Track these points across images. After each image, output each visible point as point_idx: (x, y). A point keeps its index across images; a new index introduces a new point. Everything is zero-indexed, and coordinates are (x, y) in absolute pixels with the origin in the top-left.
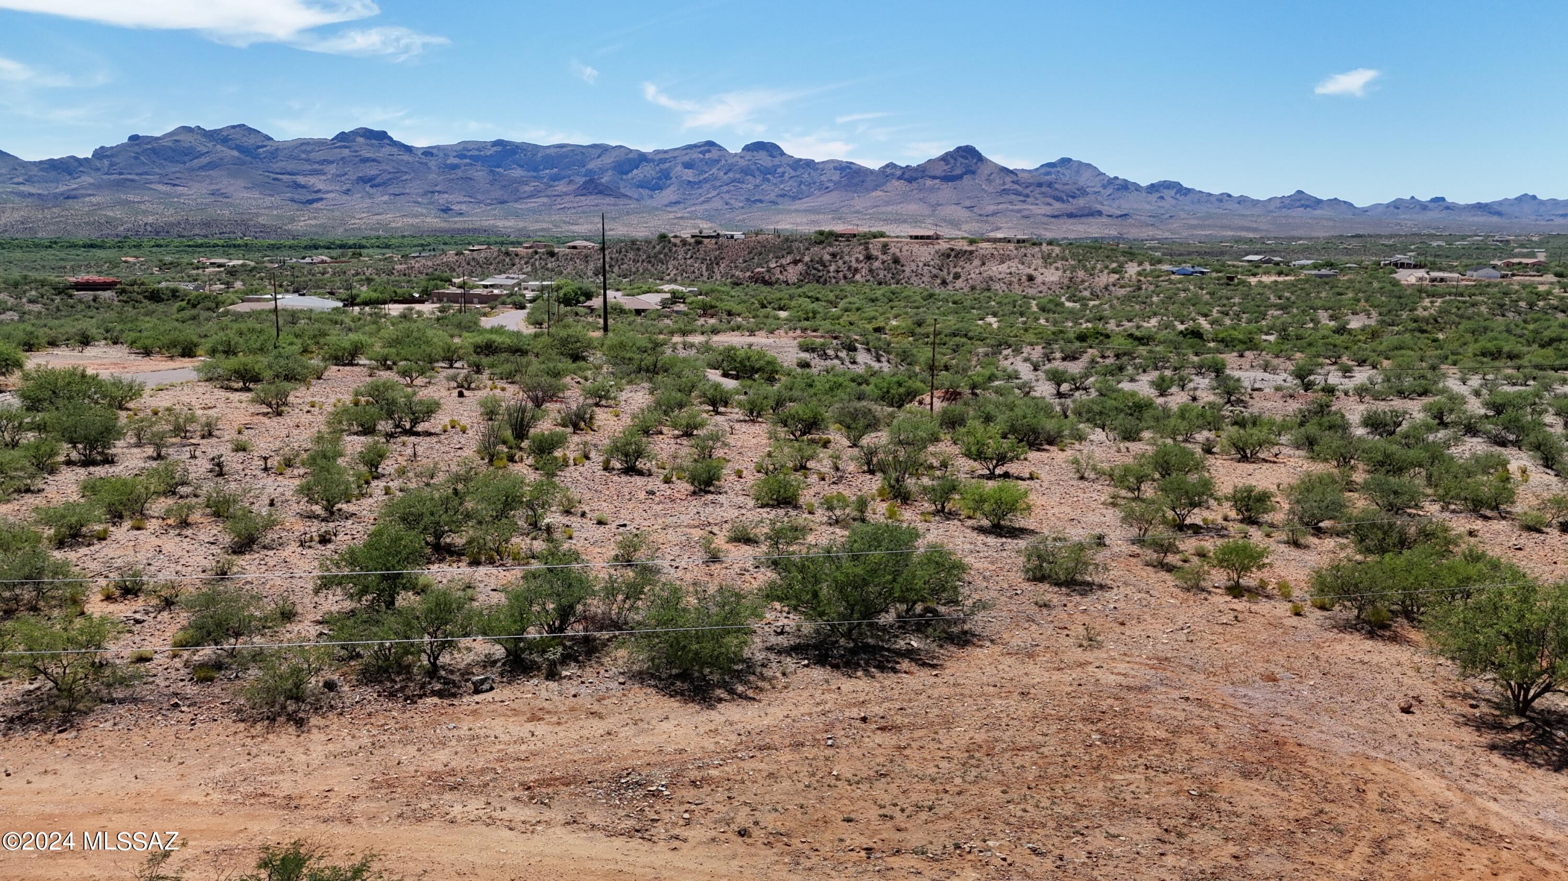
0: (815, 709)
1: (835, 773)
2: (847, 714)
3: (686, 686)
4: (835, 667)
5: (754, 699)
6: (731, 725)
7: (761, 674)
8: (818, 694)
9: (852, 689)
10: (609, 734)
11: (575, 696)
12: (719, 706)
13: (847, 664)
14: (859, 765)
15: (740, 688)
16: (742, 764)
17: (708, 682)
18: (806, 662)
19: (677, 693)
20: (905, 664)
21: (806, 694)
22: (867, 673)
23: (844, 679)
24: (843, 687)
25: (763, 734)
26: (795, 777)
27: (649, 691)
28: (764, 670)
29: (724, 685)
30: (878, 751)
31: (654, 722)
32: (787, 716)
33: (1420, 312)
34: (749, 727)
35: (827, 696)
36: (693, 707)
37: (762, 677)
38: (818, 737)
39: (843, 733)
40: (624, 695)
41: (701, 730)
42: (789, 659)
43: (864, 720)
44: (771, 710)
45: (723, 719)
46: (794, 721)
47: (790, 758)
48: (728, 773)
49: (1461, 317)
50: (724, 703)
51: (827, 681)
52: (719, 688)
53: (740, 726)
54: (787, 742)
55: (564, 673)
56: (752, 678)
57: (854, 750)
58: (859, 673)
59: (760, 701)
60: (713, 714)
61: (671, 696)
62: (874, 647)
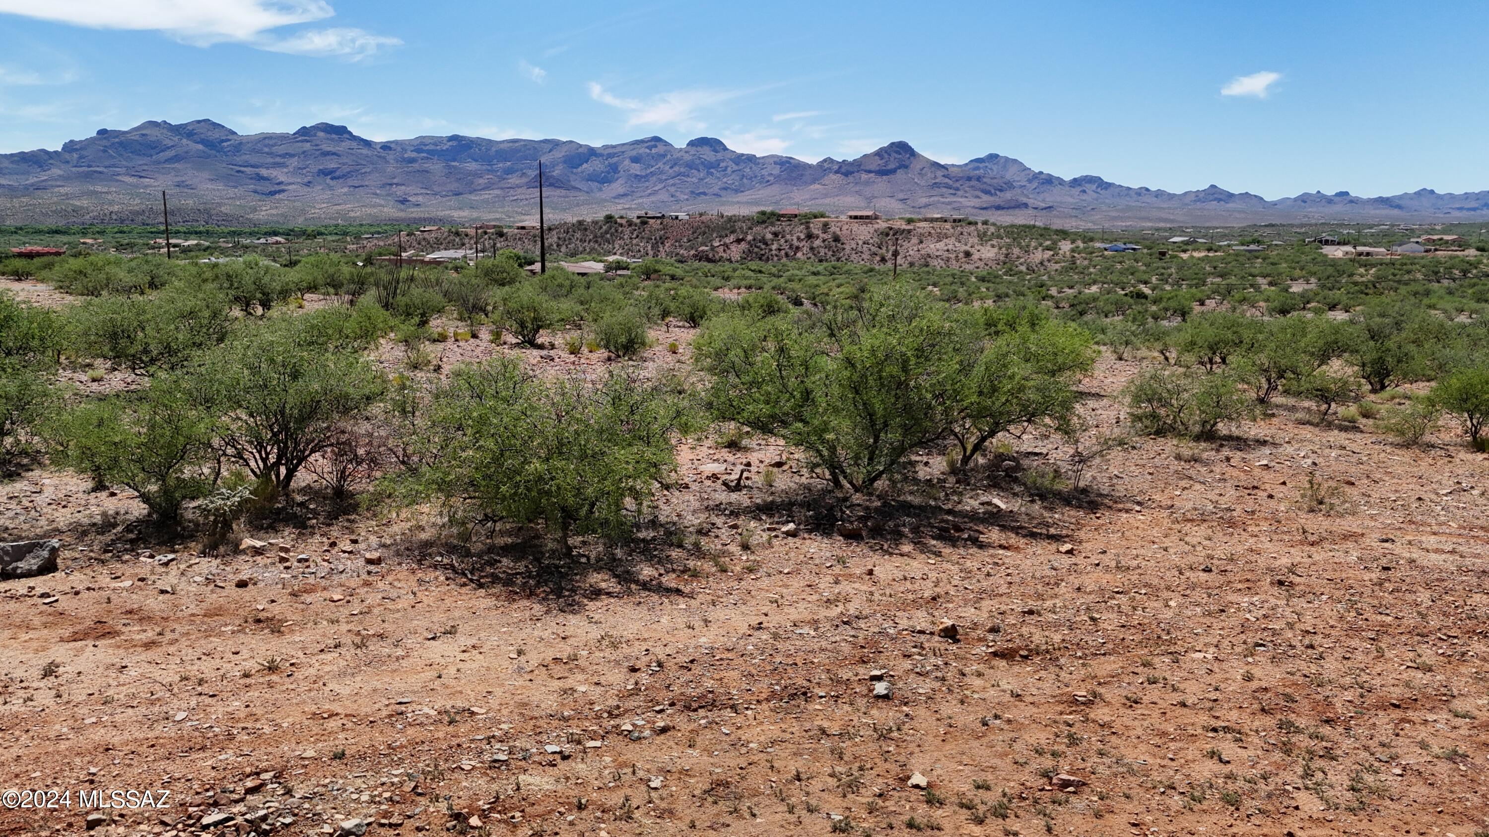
0: (823, 613)
1: (918, 779)
2: (904, 623)
3: (521, 567)
4: (852, 536)
5: (678, 592)
6: (615, 646)
7: (697, 545)
8: (824, 583)
9: (899, 575)
10: (272, 668)
11: (242, 584)
12: (591, 605)
13: (877, 532)
14: (979, 750)
15: (647, 572)
16: (631, 753)
17: (575, 561)
18: (791, 526)
19: (495, 579)
20: (994, 535)
21: (797, 583)
22: (922, 548)
23: (876, 558)
24: (877, 571)
25: (697, 669)
26: (797, 797)
27: (431, 575)
28: (703, 541)
29: (610, 565)
30: (1020, 713)
31: (409, 642)
32: (760, 627)
33: (1357, 278)
34: (660, 652)
35: (845, 587)
36: (524, 608)
37: (698, 552)
38: (845, 674)
39: (907, 664)
40: (367, 584)
41: (533, 659)
42: (753, 524)
43: (951, 633)
44: (717, 614)
45: (596, 633)
46: (776, 636)
47: (773, 730)
48: (582, 784)
49: (1399, 282)
50: (606, 601)
51: (841, 560)
52: (598, 570)
53: (638, 649)
54: (762, 687)
55: (248, 542)
56: (675, 553)
57: (950, 708)
58: (907, 548)
59: (691, 596)
60: (575, 624)
61: (481, 586)
62: (920, 507)
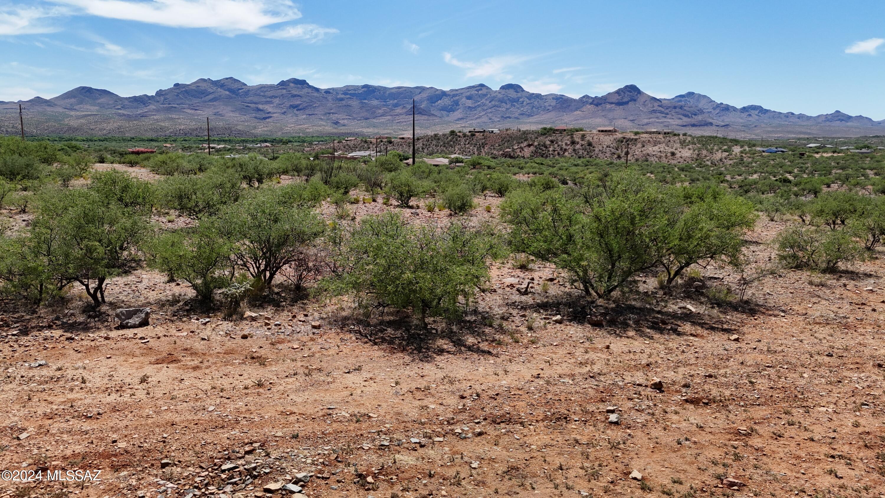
0: (577, 370)
1: (636, 474)
2: (628, 379)
3: (398, 334)
4: (597, 325)
5: (489, 353)
6: (451, 382)
7: (500, 326)
8: (579, 352)
9: (626, 349)
10: (260, 385)
11: (245, 337)
12: (438, 358)
13: (612, 323)
14: (675, 459)
15: (471, 340)
16: (460, 446)
17: (429, 331)
18: (559, 317)
19: (383, 340)
20: (687, 327)
21: (561, 352)
22: (641, 333)
23: (612, 338)
24: (612, 346)
25: (500, 400)
26: (560, 479)
27: (348, 336)
28: (505, 324)
29: (449, 335)
30: (703, 438)
31: (335, 374)
32: (538, 376)
34: (478, 388)
35: (592, 355)
36: (400, 358)
37: (501, 330)
38: (591, 408)
39: (630, 404)
40: (312, 340)
41: (405, 387)
42: (535, 315)
43: (658, 387)
44: (512, 367)
45: (440, 374)
46: (548, 383)
47: (546, 439)
48: (431, 462)
50: (446, 355)
51: (589, 339)
52: (443, 338)
53: (465, 385)
54: (540, 412)
55: (248, 313)
56: (487, 330)
57: (657, 432)
58: (631, 333)
59: (497, 356)
60: (428, 368)
61: (375, 344)
62: (640, 309)
